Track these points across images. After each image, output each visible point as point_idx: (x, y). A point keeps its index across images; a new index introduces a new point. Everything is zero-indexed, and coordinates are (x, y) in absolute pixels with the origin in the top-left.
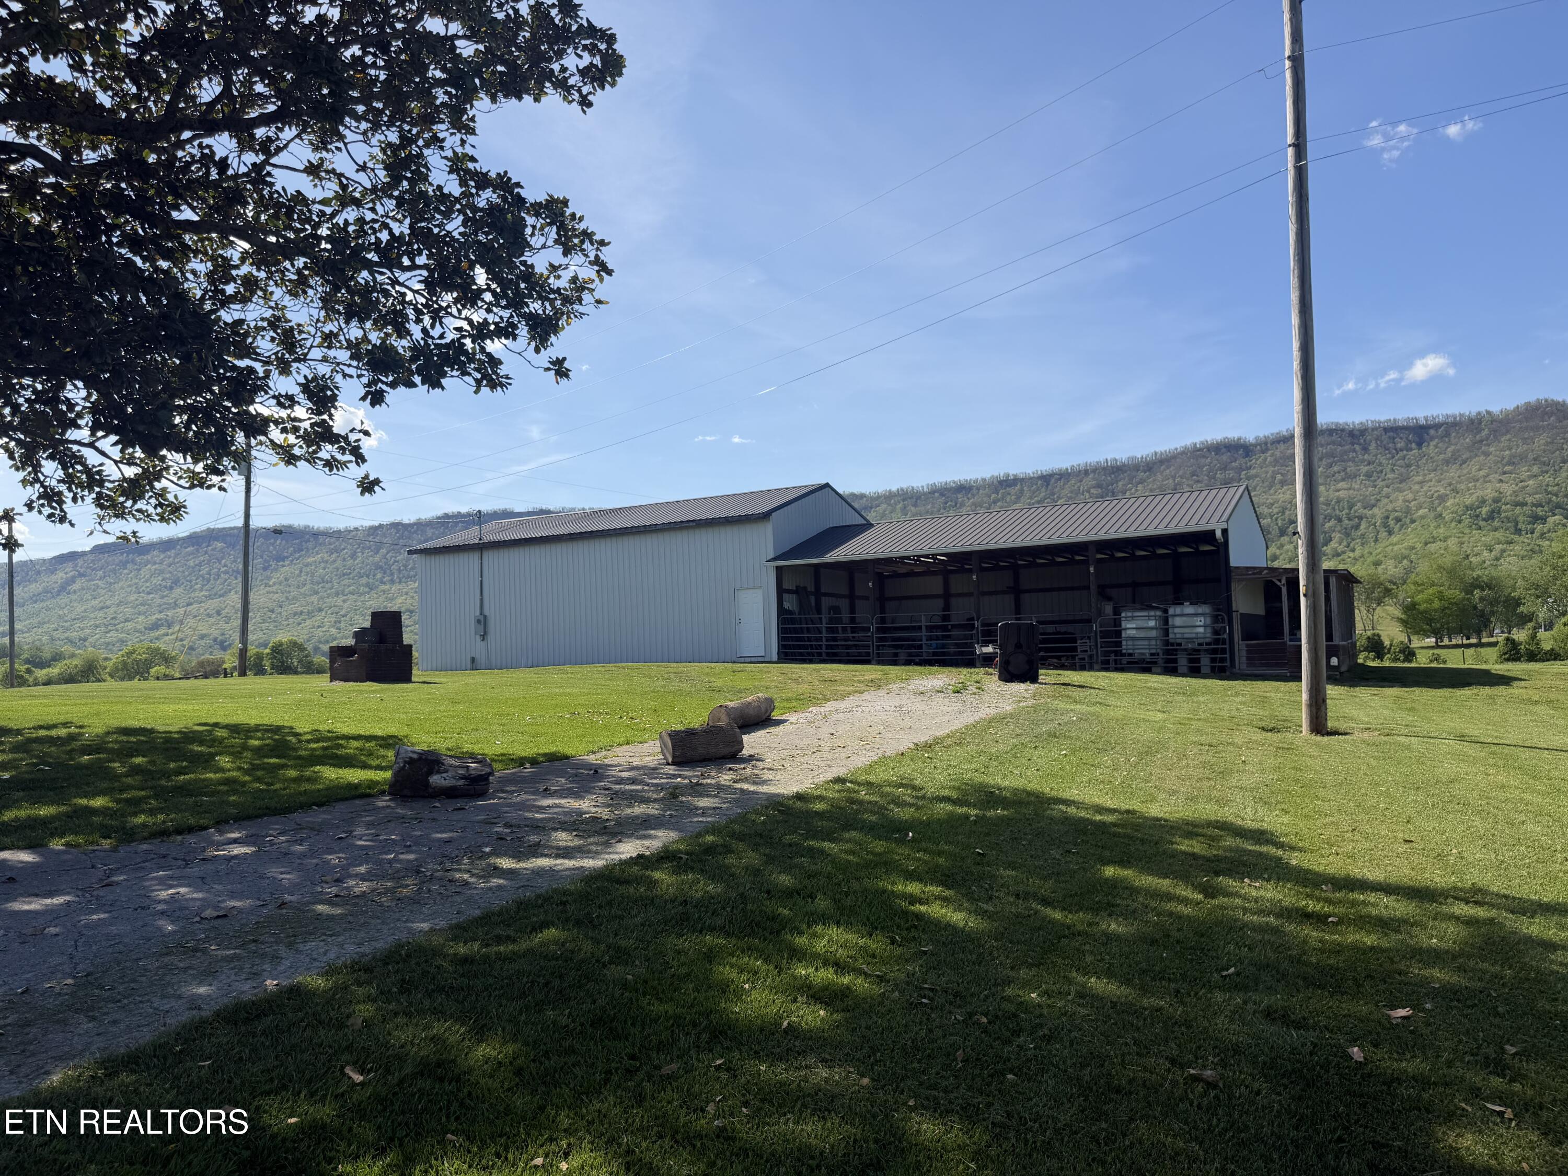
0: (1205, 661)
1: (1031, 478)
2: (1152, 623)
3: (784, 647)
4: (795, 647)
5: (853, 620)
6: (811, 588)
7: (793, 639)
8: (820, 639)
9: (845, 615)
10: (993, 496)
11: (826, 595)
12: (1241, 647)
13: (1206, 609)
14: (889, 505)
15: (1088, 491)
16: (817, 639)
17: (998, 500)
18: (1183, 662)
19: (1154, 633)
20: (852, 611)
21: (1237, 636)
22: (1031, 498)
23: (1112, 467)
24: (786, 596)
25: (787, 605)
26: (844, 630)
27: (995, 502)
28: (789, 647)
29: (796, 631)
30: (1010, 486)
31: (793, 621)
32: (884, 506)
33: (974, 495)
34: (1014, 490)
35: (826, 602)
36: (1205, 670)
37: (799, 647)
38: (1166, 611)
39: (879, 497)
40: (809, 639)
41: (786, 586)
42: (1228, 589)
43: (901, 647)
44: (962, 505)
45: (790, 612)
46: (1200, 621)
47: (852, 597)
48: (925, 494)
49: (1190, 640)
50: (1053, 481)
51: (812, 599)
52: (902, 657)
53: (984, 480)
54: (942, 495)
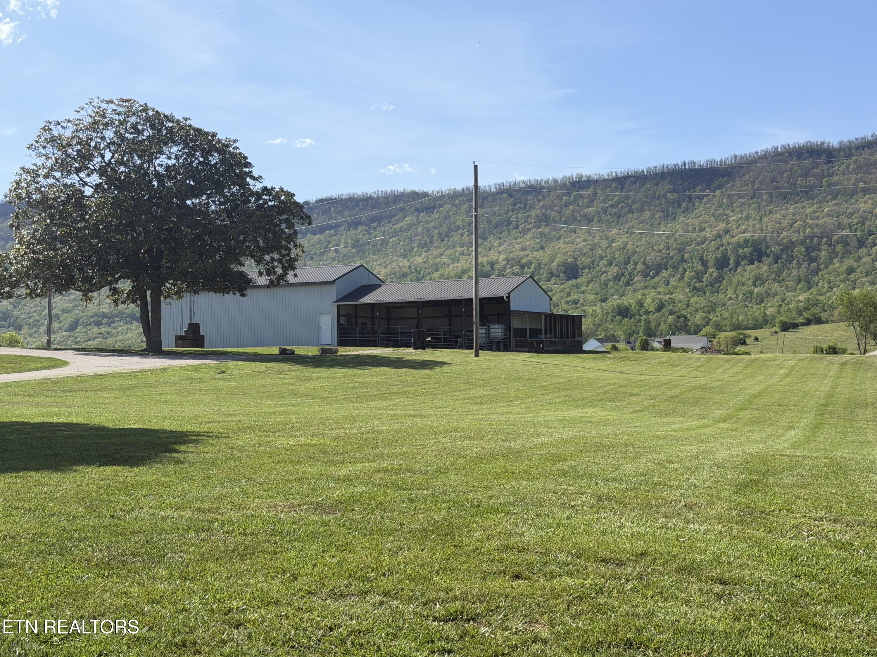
0: (502, 346)
1: (605, 180)
2: (484, 331)
3: (340, 340)
4: (345, 340)
5: (373, 329)
6: (353, 314)
7: (344, 337)
8: (356, 337)
9: (369, 327)
10: (565, 198)
11: (360, 317)
12: (513, 340)
13: (502, 326)
14: (453, 205)
15: (665, 196)
16: (355, 337)
17: (570, 203)
18: (494, 346)
19: (484, 335)
20: (373, 324)
21: (512, 337)
22: (604, 202)
23: (689, 170)
24: (341, 318)
25: (341, 322)
26: (368, 333)
27: (566, 206)
28: (343, 340)
29: (345, 333)
30: (582, 188)
31: (344, 329)
32: (448, 207)
33: (544, 197)
34: (585, 193)
35: (360, 320)
36: (501, 349)
37: (347, 340)
38: (489, 326)
39: (443, 197)
40: (351, 337)
41: (341, 313)
42: (509, 319)
43: (390, 340)
44: (532, 207)
45: (343, 325)
46: (499, 331)
47: (373, 318)
48: (491, 194)
49: (496, 338)
50: (628, 184)
51: (354, 319)
52: (391, 345)
53: (555, 181)
54: (510, 196)
